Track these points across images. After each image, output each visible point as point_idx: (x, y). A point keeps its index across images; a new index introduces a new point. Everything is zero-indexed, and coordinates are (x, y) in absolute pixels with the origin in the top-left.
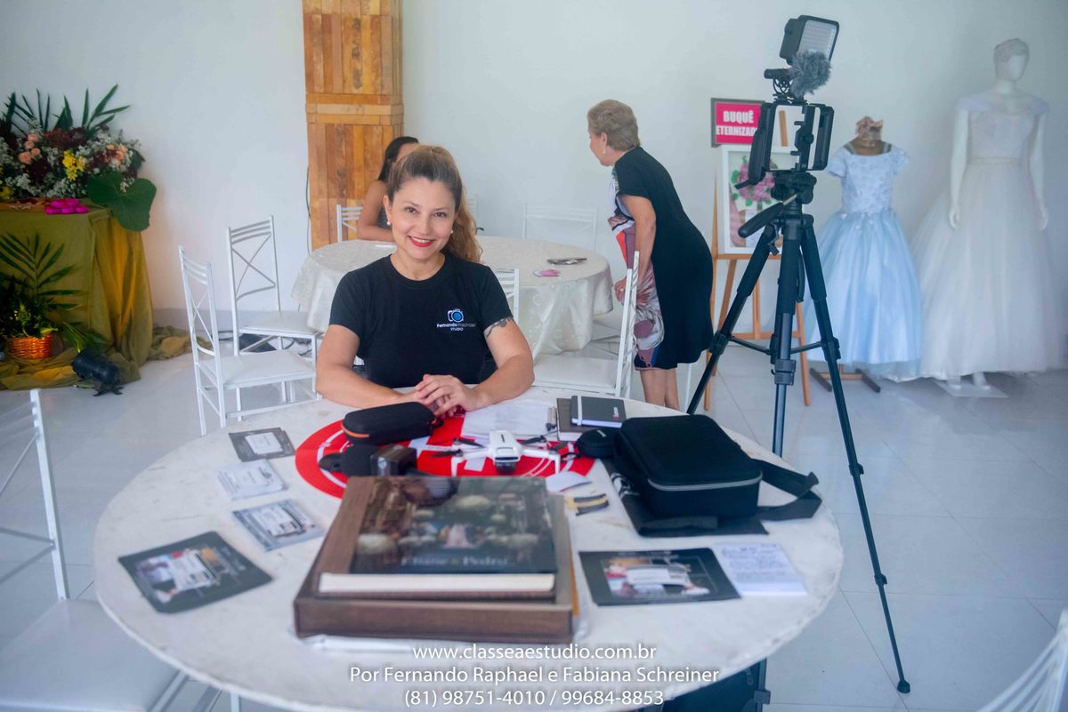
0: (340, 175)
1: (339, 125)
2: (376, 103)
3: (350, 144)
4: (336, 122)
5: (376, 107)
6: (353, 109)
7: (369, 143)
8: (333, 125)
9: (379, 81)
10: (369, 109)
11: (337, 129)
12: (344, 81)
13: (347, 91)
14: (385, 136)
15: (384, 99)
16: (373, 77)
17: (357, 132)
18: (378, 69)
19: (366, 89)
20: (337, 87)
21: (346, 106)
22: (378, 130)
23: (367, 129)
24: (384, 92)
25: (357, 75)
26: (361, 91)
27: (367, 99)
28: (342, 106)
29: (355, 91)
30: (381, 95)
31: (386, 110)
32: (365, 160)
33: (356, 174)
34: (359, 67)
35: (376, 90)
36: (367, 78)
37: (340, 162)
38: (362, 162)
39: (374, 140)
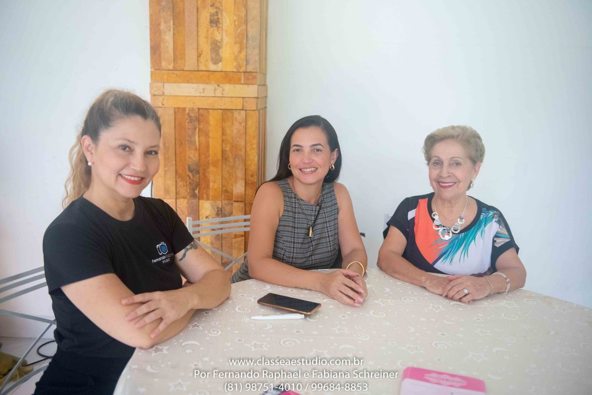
0: (191, 171)
1: (192, 110)
2: (238, 82)
3: (205, 133)
4: (188, 106)
5: (238, 87)
6: (209, 90)
7: (228, 132)
8: (184, 109)
9: (243, 55)
10: (229, 89)
11: (188, 114)
12: (199, 56)
13: (202, 68)
14: (250, 123)
15: (249, 77)
16: (236, 48)
17: (213, 119)
18: (242, 40)
19: (227, 65)
20: (190, 62)
21: (202, 86)
22: (240, 116)
23: (226, 113)
24: (250, 68)
25: (216, 47)
26: (219, 67)
27: (228, 78)
28: (195, 85)
29: (213, 67)
30: (245, 72)
31: (251, 91)
32: (223, 152)
33: (212, 169)
34: (218, 38)
35: (239, 66)
36: (228, 51)
37: (192, 156)
38: (219, 156)
39: (235, 129)
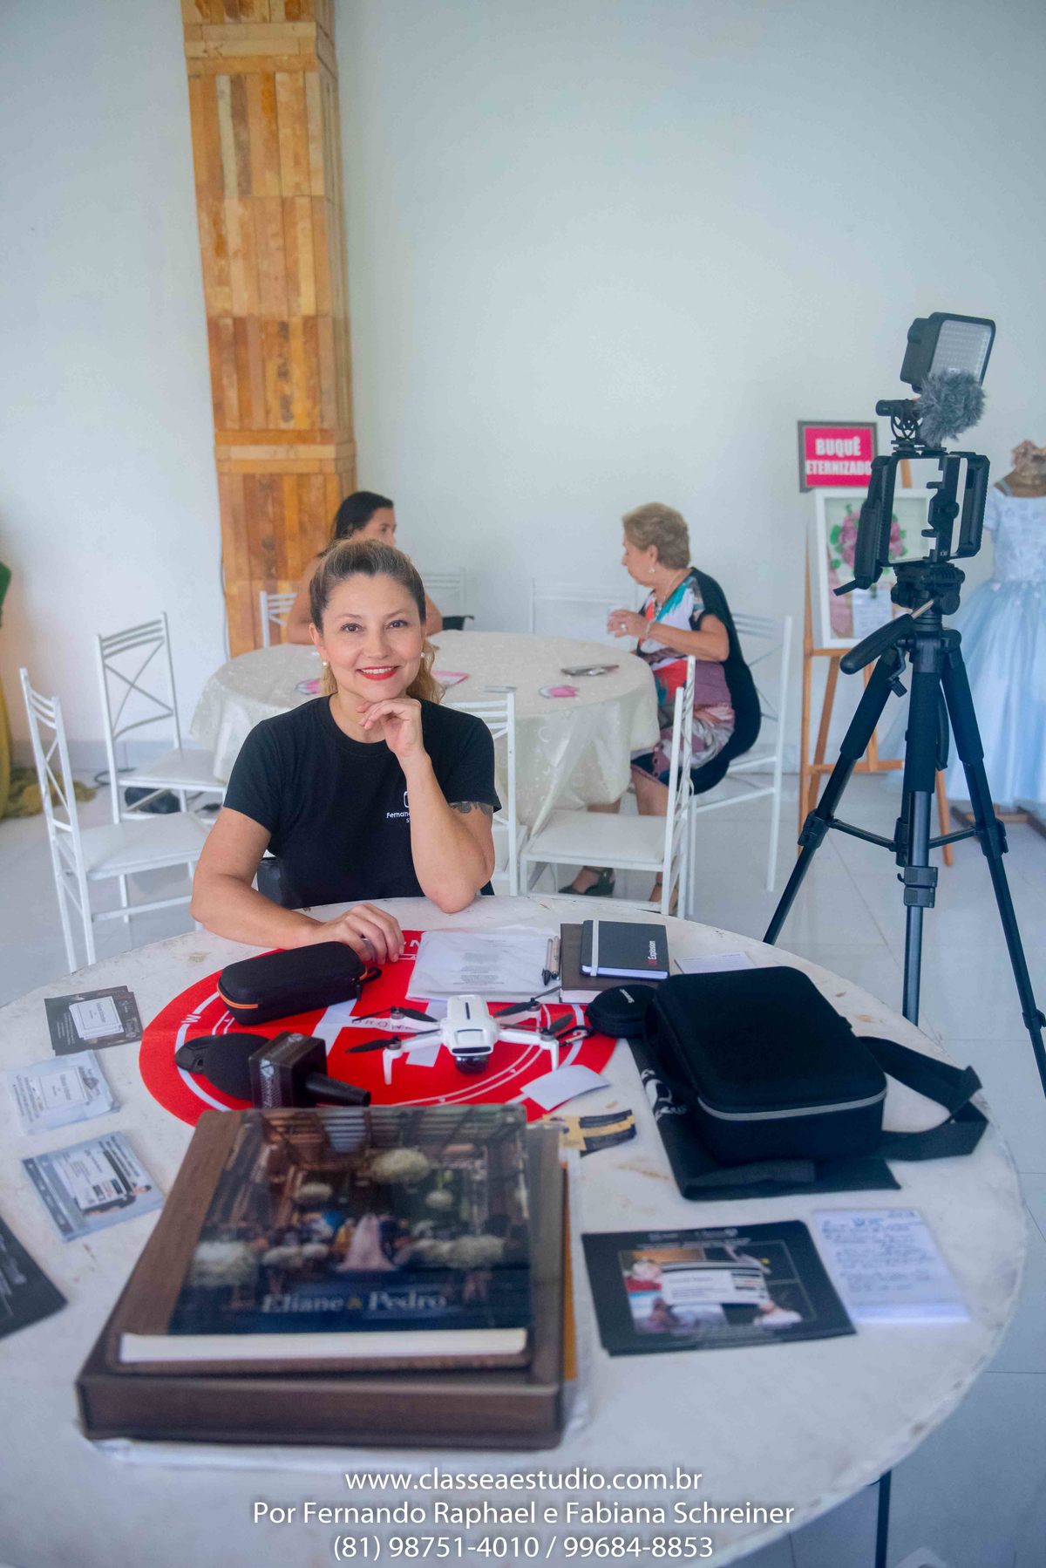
0: (265, 545)
1: (263, 475)
2: (313, 442)
3: (278, 502)
4: (258, 471)
5: (313, 448)
6: (281, 452)
7: (305, 499)
8: (253, 476)
9: (317, 410)
10: (304, 451)
11: (259, 481)
12: (268, 412)
13: (272, 426)
14: (329, 488)
15: (325, 436)
16: (309, 404)
17: (288, 485)
18: (315, 393)
19: (300, 422)
20: (258, 420)
21: (272, 448)
22: (317, 481)
23: (302, 479)
24: (326, 426)
25: (286, 402)
26: (291, 425)
27: (302, 437)
28: (265, 447)
29: (283, 426)
30: (322, 430)
31: (328, 451)
32: (301, 524)
33: (289, 544)
34: (287, 391)
35: (313, 423)
36: (300, 406)
37: (266, 529)
38: (297, 528)
39: (313, 496)
